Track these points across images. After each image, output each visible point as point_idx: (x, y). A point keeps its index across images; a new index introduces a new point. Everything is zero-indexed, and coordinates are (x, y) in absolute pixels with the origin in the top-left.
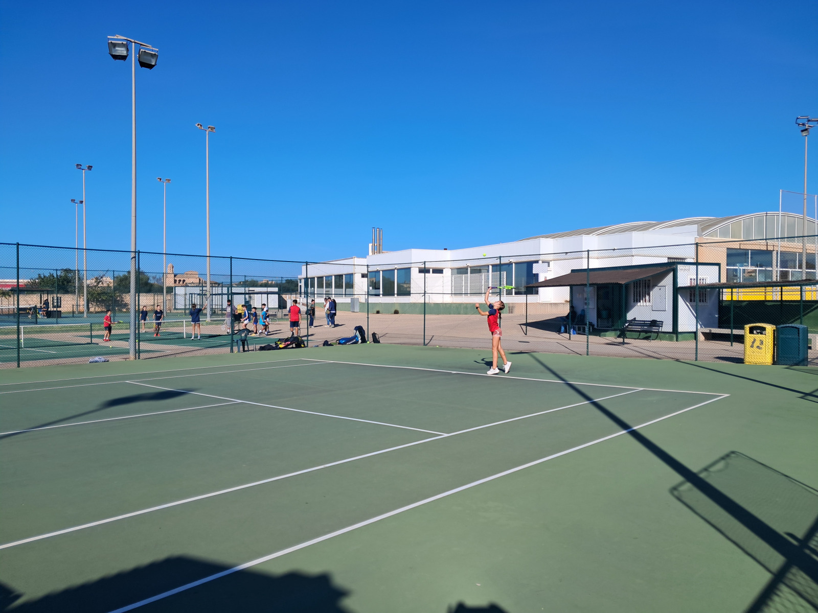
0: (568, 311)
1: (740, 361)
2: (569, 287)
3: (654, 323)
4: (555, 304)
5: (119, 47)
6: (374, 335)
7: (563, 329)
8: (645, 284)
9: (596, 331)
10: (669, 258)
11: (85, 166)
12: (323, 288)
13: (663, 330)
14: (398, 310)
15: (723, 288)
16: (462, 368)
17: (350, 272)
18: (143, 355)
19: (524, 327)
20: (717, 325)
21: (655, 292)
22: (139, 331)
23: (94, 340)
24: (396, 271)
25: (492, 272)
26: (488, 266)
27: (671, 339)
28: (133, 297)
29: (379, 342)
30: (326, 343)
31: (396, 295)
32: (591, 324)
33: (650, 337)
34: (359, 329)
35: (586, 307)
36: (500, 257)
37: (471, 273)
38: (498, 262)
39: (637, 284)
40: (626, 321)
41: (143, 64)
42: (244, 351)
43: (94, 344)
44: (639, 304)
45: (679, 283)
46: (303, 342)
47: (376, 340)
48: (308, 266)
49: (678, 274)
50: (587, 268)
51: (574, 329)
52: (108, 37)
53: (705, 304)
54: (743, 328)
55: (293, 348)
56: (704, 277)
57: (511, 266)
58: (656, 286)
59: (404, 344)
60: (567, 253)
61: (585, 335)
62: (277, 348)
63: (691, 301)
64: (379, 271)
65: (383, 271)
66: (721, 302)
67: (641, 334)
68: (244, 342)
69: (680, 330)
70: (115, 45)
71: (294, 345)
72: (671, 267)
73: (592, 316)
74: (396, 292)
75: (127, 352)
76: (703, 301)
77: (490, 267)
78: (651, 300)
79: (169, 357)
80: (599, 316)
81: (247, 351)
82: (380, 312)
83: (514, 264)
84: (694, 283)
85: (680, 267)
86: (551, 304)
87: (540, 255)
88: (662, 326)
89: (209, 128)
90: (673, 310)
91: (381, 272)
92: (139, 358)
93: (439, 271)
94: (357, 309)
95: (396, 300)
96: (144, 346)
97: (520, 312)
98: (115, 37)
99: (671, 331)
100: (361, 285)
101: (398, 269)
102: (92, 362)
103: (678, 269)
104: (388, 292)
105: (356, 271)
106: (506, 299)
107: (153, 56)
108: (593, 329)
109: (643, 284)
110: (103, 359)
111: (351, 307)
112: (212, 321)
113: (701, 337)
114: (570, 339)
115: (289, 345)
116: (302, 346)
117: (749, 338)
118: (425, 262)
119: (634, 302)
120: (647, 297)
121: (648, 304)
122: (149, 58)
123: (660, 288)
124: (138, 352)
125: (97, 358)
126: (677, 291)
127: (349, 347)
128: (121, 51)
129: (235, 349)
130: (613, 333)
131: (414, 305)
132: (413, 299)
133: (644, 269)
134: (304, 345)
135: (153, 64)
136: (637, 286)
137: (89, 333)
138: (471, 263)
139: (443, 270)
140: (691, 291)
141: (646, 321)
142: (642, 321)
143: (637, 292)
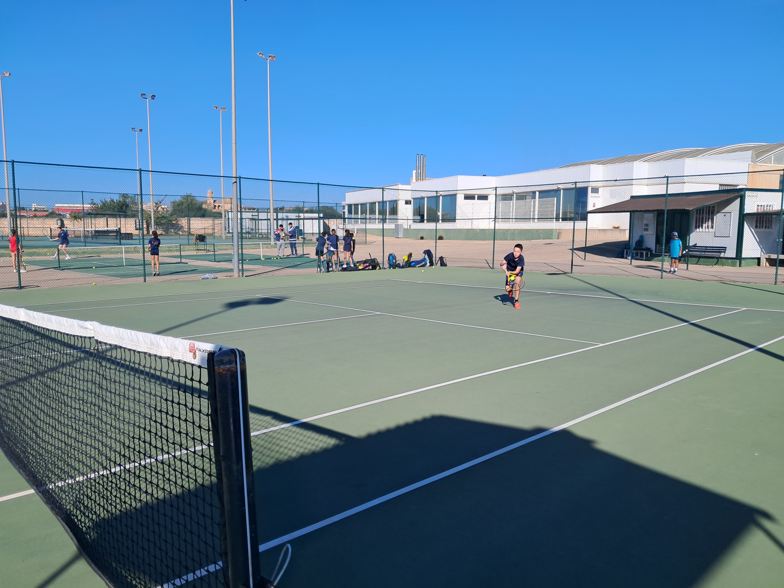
2: (629, 213)
3: (716, 249)
4: (604, 230)
6: (441, 259)
8: (709, 210)
9: (654, 256)
10: (720, 185)
11: (149, 96)
13: (725, 256)
14: (442, 236)
17: (395, 199)
18: (245, 274)
19: (582, 254)
20: (780, 248)
21: (718, 218)
22: (242, 251)
23: (183, 261)
24: (441, 197)
25: (539, 198)
26: (534, 193)
27: (734, 265)
29: (446, 265)
31: (440, 221)
34: (428, 253)
35: (645, 233)
36: (576, 183)
37: (516, 200)
38: (545, 189)
39: (699, 211)
43: (183, 263)
44: (698, 230)
45: (745, 210)
46: (378, 264)
47: (443, 264)
48: (384, 191)
49: (746, 200)
51: (632, 255)
53: (770, 230)
55: (369, 269)
56: (769, 203)
57: (559, 192)
58: (719, 212)
60: (615, 181)
61: (642, 260)
63: (756, 227)
64: (424, 198)
65: (428, 198)
67: (701, 259)
68: (329, 263)
69: (743, 256)
71: (371, 267)
72: (739, 193)
74: (440, 218)
76: (768, 228)
77: (537, 193)
78: (714, 225)
80: (658, 241)
82: (424, 238)
83: (562, 190)
84: (761, 210)
85: (747, 193)
86: (599, 230)
88: (725, 252)
89: (270, 56)
90: (737, 238)
91: (426, 198)
92: (242, 276)
93: (484, 197)
94: (401, 235)
95: (442, 226)
97: (567, 238)
99: (734, 256)
100: (406, 212)
101: (443, 196)
102: (204, 279)
103: (746, 195)
104: (433, 218)
105: (400, 198)
106: (553, 225)
108: (651, 254)
109: (706, 210)
110: (213, 276)
111: (395, 232)
113: (765, 263)
115: (367, 267)
116: (378, 268)
118: (496, 188)
119: (696, 228)
120: (710, 223)
121: (710, 230)
123: (724, 214)
124: (242, 271)
126: (743, 217)
127: (417, 269)
131: (460, 230)
132: (458, 225)
133: (714, 195)
134: (380, 267)
136: (700, 213)
137: (178, 254)
138: (516, 190)
139: (488, 196)
140: (757, 217)
141: (708, 247)
142: (704, 247)
143: (699, 218)
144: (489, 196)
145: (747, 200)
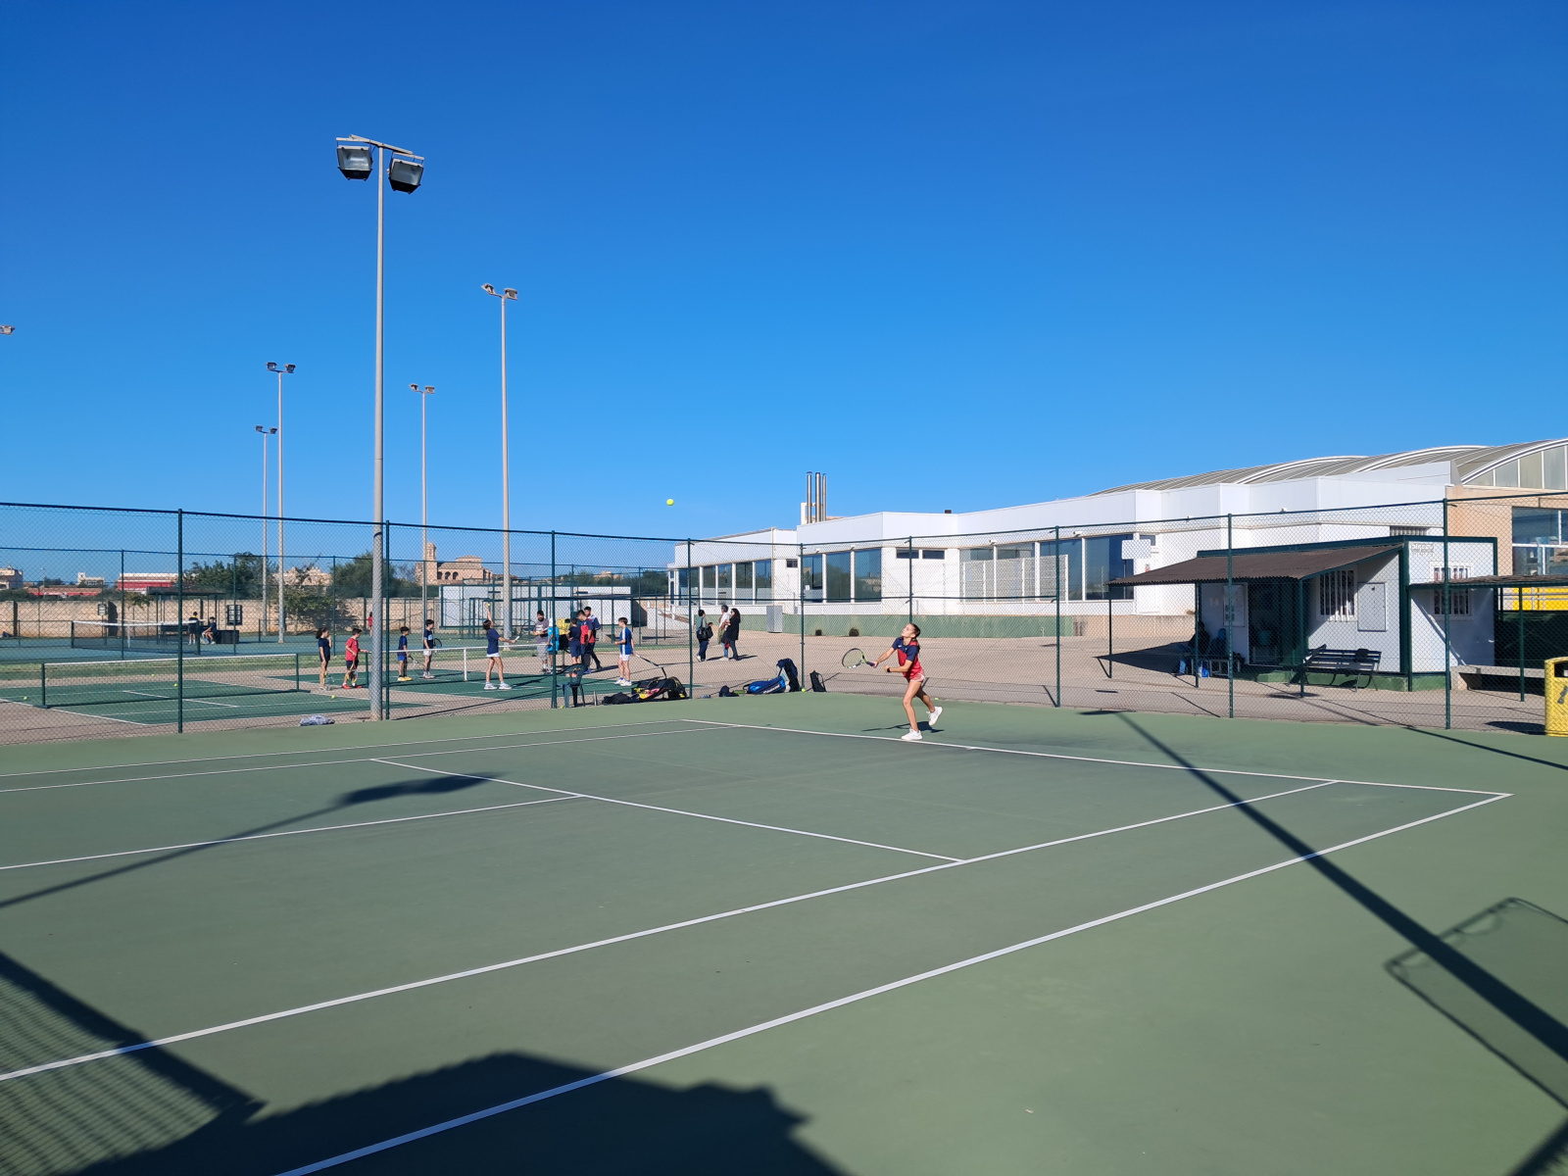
0: (1193, 632)
1: (1538, 730)
2: (1193, 586)
3: (1362, 655)
4: (1167, 617)
5: (355, 156)
6: (814, 676)
7: (1183, 665)
8: (1344, 578)
9: (1249, 671)
10: (1392, 528)
12: (715, 587)
13: (1380, 670)
14: (857, 628)
15: (1502, 587)
16: (984, 740)
17: (766, 557)
18: (394, 713)
19: (1106, 663)
20: (1493, 659)
21: (1363, 595)
22: (388, 667)
23: (303, 685)
24: (853, 553)
25: (1041, 555)
26: (1033, 543)
27: (1398, 687)
28: (377, 606)
29: (824, 690)
30: (725, 692)
31: (853, 601)
32: (1237, 657)
33: (1355, 682)
34: (787, 665)
35: (1226, 624)
36: (1057, 528)
37: (999, 557)
38: (1053, 536)
39: (1326, 578)
40: (1307, 652)
41: (397, 185)
42: (576, 704)
43: (303, 691)
44: (1331, 618)
45: (1411, 578)
46: (682, 688)
47: (818, 686)
48: (691, 546)
49: (1410, 557)
50: (1227, 548)
51: (1205, 667)
52: (338, 139)
53: (1465, 617)
54: (1542, 666)
55: (664, 699)
56: (1464, 565)
57: (1078, 543)
58: (1364, 582)
59: (872, 693)
60: (1188, 519)
61: (1226, 677)
62: (635, 699)
63: (1437, 611)
64: (821, 555)
65: (828, 554)
66: (1499, 614)
67: (1338, 675)
68: (575, 688)
69: (1414, 670)
70: (348, 153)
71: (666, 695)
72: (1395, 545)
73: (1240, 642)
74: (853, 596)
75: (368, 708)
76: (1462, 612)
77: (1037, 545)
78: (1355, 611)
79: (441, 716)
80: (1254, 641)
81: (581, 705)
82: (823, 632)
83: (1083, 540)
84: (1440, 578)
85: (1412, 545)
86: (1158, 617)
87: (1135, 523)
88: (1378, 662)
89: (506, 291)
90: (1400, 632)
91: (824, 556)
92: (388, 718)
93: (936, 554)
94: (779, 627)
95: (852, 609)
96: (396, 696)
97: (1097, 632)
98: (350, 139)
99: (1397, 669)
100: (787, 582)
101: (856, 551)
102: (306, 725)
103: (1410, 547)
104: (838, 594)
105: (776, 555)
106: (1069, 608)
107: (414, 169)
108: (1243, 666)
109: (1339, 578)
110: (324, 720)
111: (767, 622)
112: (512, 649)
113: (1460, 684)
114: (1197, 686)
115: (656, 694)
116: (682, 695)
117: (1554, 685)
118: (911, 538)
119: (1322, 613)
120: (1348, 605)
121: (1349, 617)
122: (408, 173)
123: (1372, 586)
124: (386, 706)
125: (313, 718)
126: (1408, 592)
127: (766, 698)
128: (360, 163)
129: (561, 701)
130: (1282, 675)
131: (889, 619)
132: (885, 608)
133: (1340, 550)
134: (685, 694)
135: (415, 184)
136: (1327, 586)
137: (293, 672)
138: (997, 540)
139: (943, 552)
140: (1436, 592)
141: (1346, 651)
142: (1338, 651)
143: (1327, 595)
144: (946, 551)
145: (1414, 560)
